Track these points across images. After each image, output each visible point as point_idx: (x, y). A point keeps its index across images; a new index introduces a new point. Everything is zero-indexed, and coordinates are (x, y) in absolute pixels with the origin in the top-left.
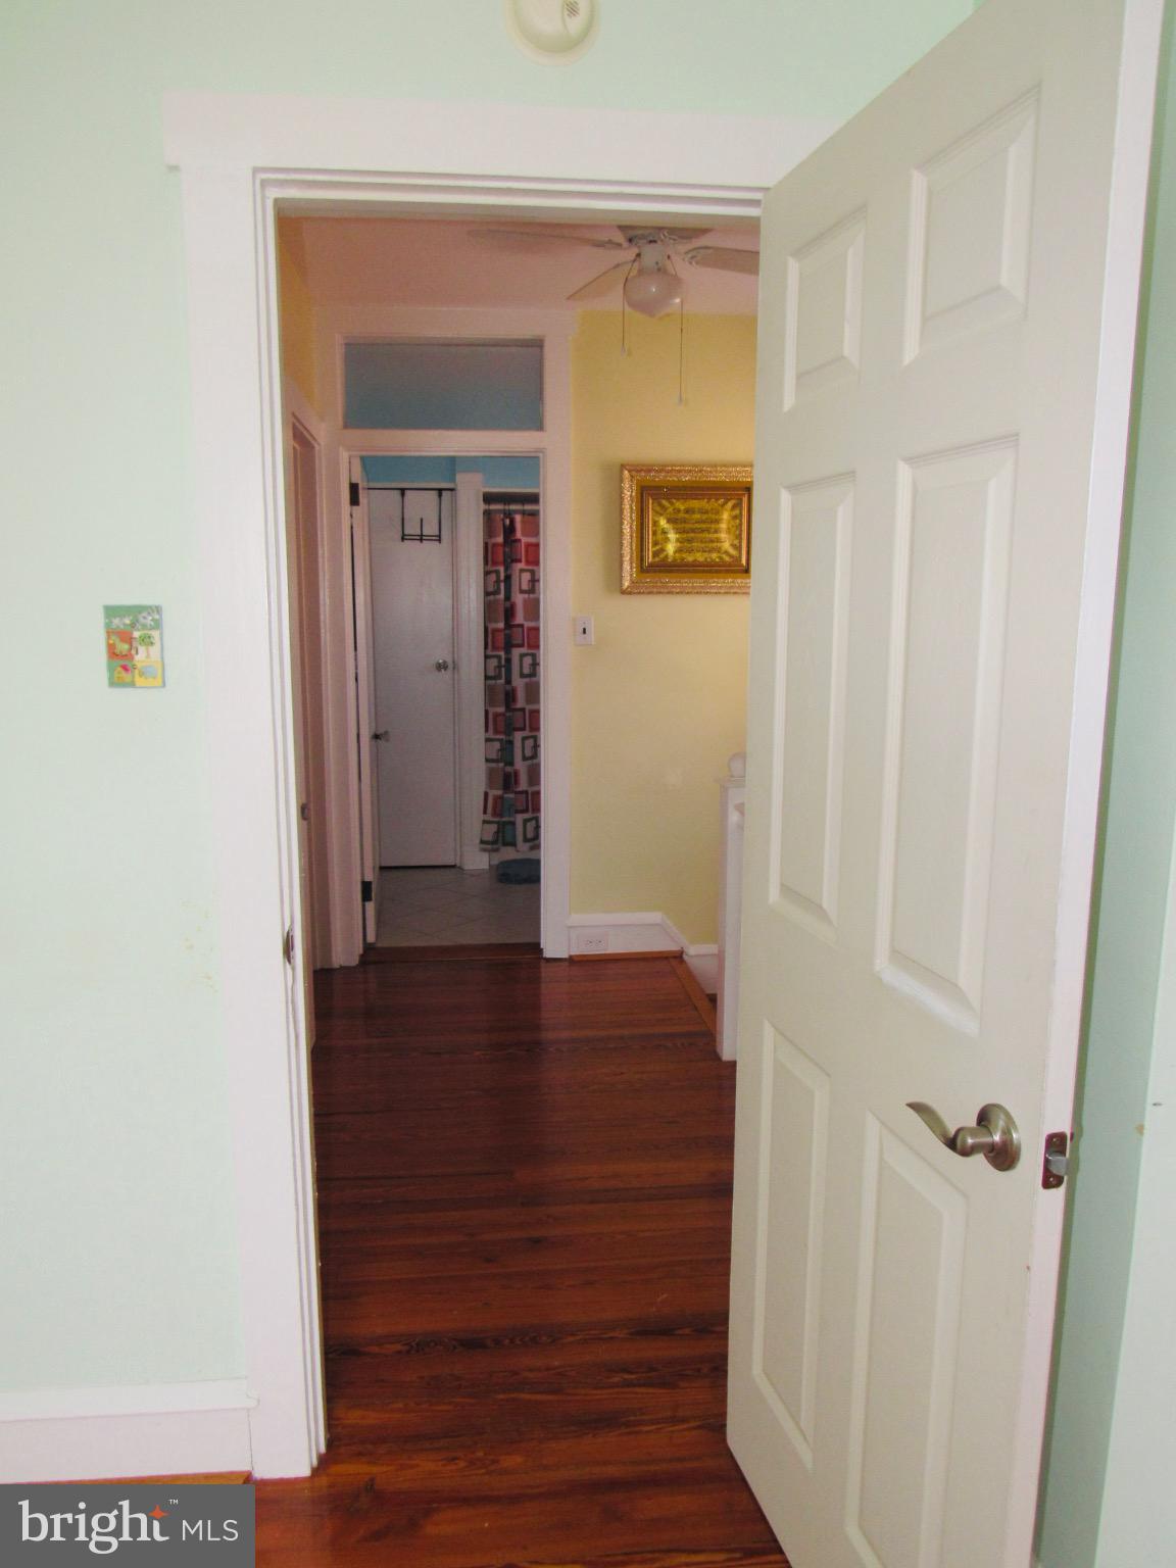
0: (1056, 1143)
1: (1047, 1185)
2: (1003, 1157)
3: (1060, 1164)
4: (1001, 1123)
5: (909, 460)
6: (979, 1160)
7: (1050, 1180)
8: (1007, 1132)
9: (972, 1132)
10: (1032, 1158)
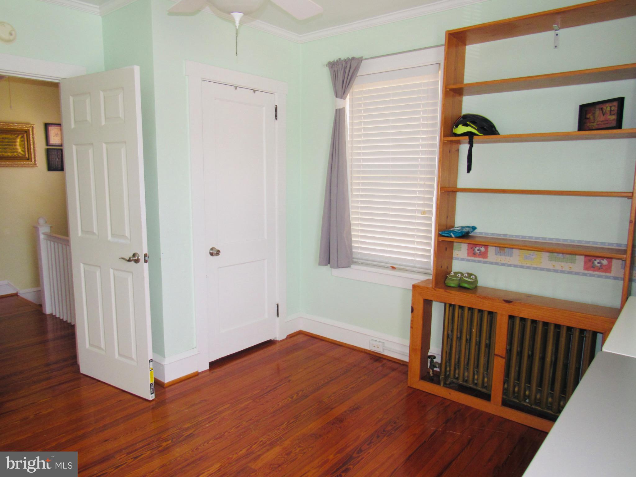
0: (146, 255)
1: (145, 262)
2: (137, 261)
3: (147, 258)
4: (137, 256)
5: (106, 143)
6: (133, 262)
7: (146, 261)
8: (138, 257)
9: (132, 258)
10: (142, 258)
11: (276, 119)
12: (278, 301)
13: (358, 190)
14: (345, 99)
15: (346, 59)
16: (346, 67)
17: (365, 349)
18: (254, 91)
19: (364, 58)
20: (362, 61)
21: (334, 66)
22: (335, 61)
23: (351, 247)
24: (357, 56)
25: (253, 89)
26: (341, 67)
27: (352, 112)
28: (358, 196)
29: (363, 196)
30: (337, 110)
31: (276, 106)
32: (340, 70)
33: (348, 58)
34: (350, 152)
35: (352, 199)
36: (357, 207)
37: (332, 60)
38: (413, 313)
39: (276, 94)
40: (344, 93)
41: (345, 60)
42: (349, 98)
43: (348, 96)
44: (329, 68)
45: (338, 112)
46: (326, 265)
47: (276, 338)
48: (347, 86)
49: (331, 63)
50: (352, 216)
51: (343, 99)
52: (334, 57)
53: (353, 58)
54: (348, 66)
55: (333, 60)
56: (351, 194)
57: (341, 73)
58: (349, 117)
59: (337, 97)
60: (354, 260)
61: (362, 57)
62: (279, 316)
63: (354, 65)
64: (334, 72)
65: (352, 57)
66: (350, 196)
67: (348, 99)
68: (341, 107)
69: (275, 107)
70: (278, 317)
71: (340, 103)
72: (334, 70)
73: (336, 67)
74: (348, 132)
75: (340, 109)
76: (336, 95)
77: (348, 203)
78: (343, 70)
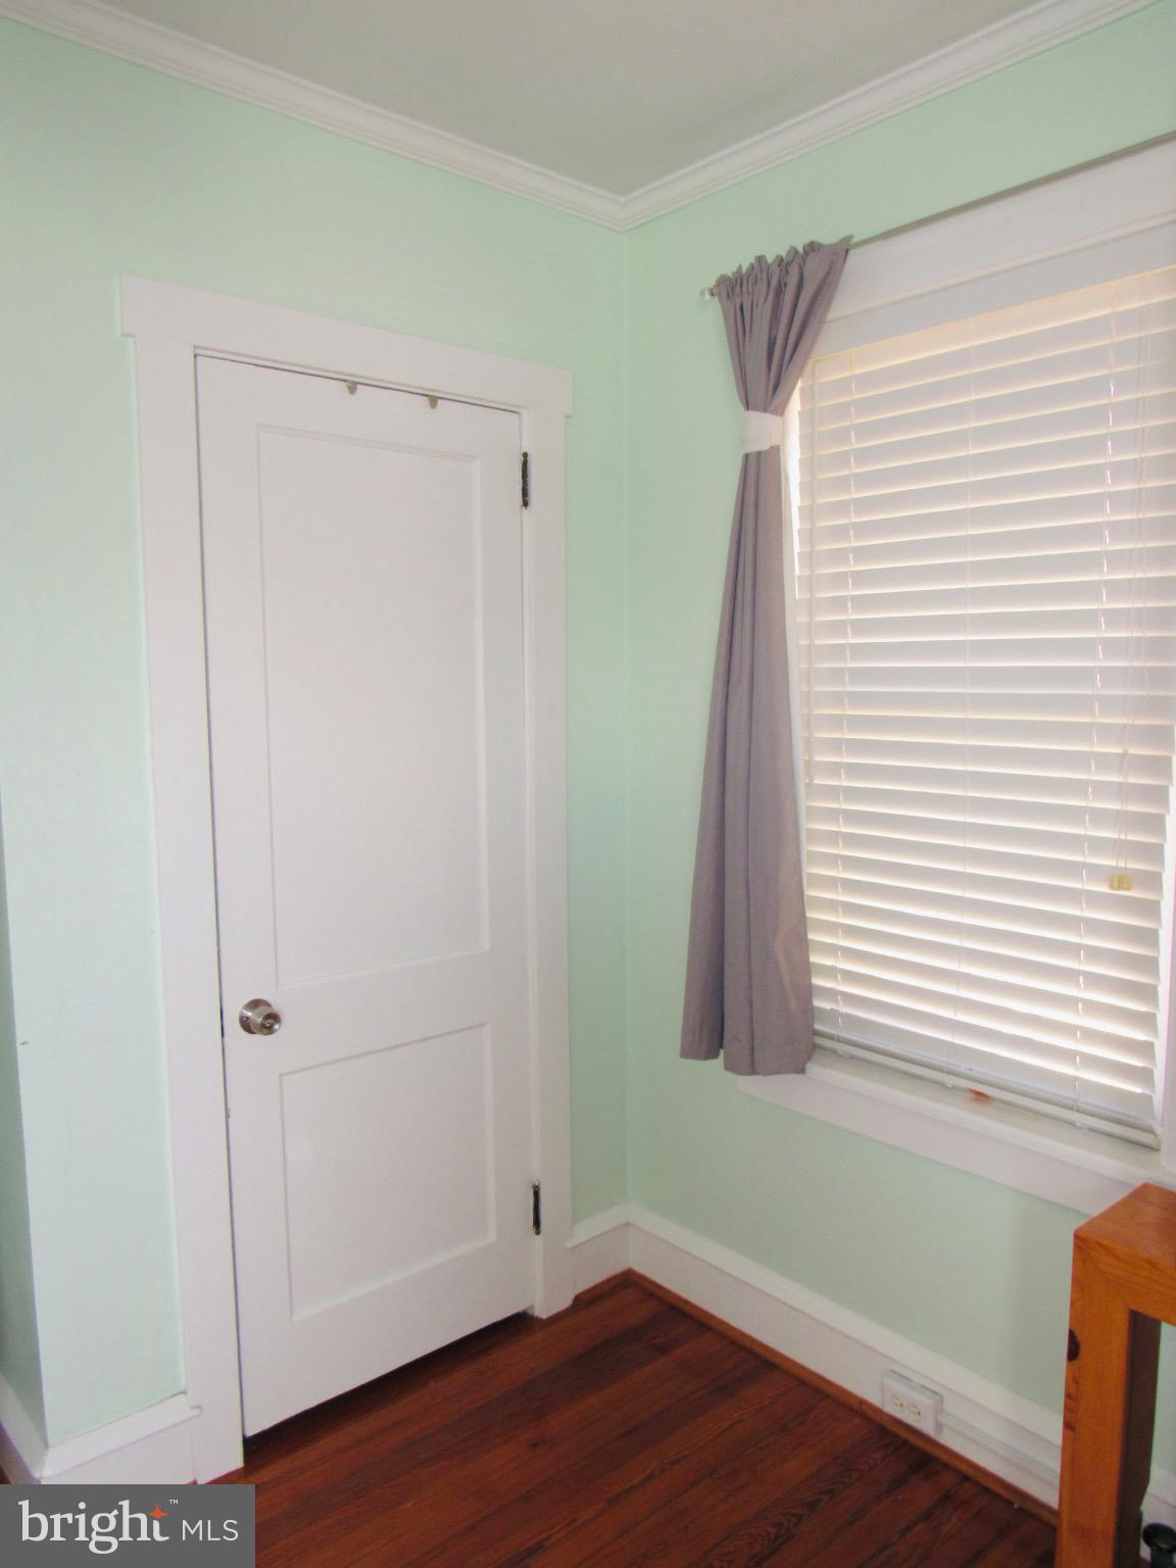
11: (526, 504)
12: (536, 1173)
13: (834, 769)
14: (780, 410)
15: (784, 254)
16: (785, 285)
17: (863, 1402)
18: (433, 401)
19: (854, 240)
20: (847, 251)
21: (738, 289)
22: (744, 270)
23: (807, 992)
24: (828, 237)
25: (427, 393)
26: (764, 289)
27: (809, 465)
28: (833, 792)
29: (852, 794)
30: (747, 456)
31: (525, 455)
32: (761, 302)
33: (794, 251)
34: (803, 619)
35: (809, 804)
36: (833, 838)
37: (729, 270)
38: (1075, 1362)
39: (524, 413)
40: (776, 387)
41: (780, 261)
42: (799, 413)
43: (795, 404)
44: (720, 300)
45: (752, 461)
46: (712, 1054)
47: (532, 1307)
48: (787, 356)
49: (730, 279)
50: (810, 869)
51: (772, 412)
52: (737, 259)
53: (812, 248)
54: (793, 281)
55: (734, 269)
56: (808, 786)
57: (764, 312)
58: (800, 484)
59: (748, 405)
60: (819, 1041)
61: (850, 238)
62: (543, 1226)
63: (815, 270)
64: (738, 312)
65: (807, 241)
66: (802, 791)
67: (797, 415)
68: (764, 446)
69: (522, 459)
70: (538, 1233)
71: (761, 429)
72: (738, 306)
73: (745, 293)
74: (795, 545)
75: (759, 454)
76: (744, 398)
77: (796, 822)
78: (771, 296)
